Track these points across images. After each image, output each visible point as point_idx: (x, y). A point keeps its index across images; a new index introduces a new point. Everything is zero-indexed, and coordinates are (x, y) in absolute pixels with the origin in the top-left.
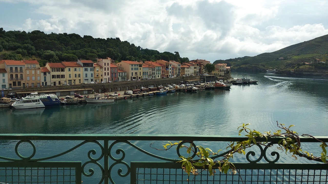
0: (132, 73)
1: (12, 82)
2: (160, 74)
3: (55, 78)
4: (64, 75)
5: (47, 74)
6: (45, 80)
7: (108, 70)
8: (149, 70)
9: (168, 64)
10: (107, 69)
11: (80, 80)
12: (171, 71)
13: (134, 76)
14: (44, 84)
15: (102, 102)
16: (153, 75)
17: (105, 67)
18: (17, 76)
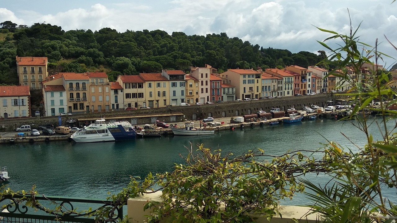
0: (245, 88)
1: (71, 105)
2: (291, 89)
3: (130, 98)
4: (143, 93)
5: (119, 91)
6: (116, 101)
7: (207, 84)
8: (273, 82)
9: (305, 71)
10: (204, 83)
11: (165, 100)
12: (310, 83)
13: (247, 93)
14: (115, 107)
15: (196, 134)
16: (280, 92)
17: (202, 79)
18: (78, 95)
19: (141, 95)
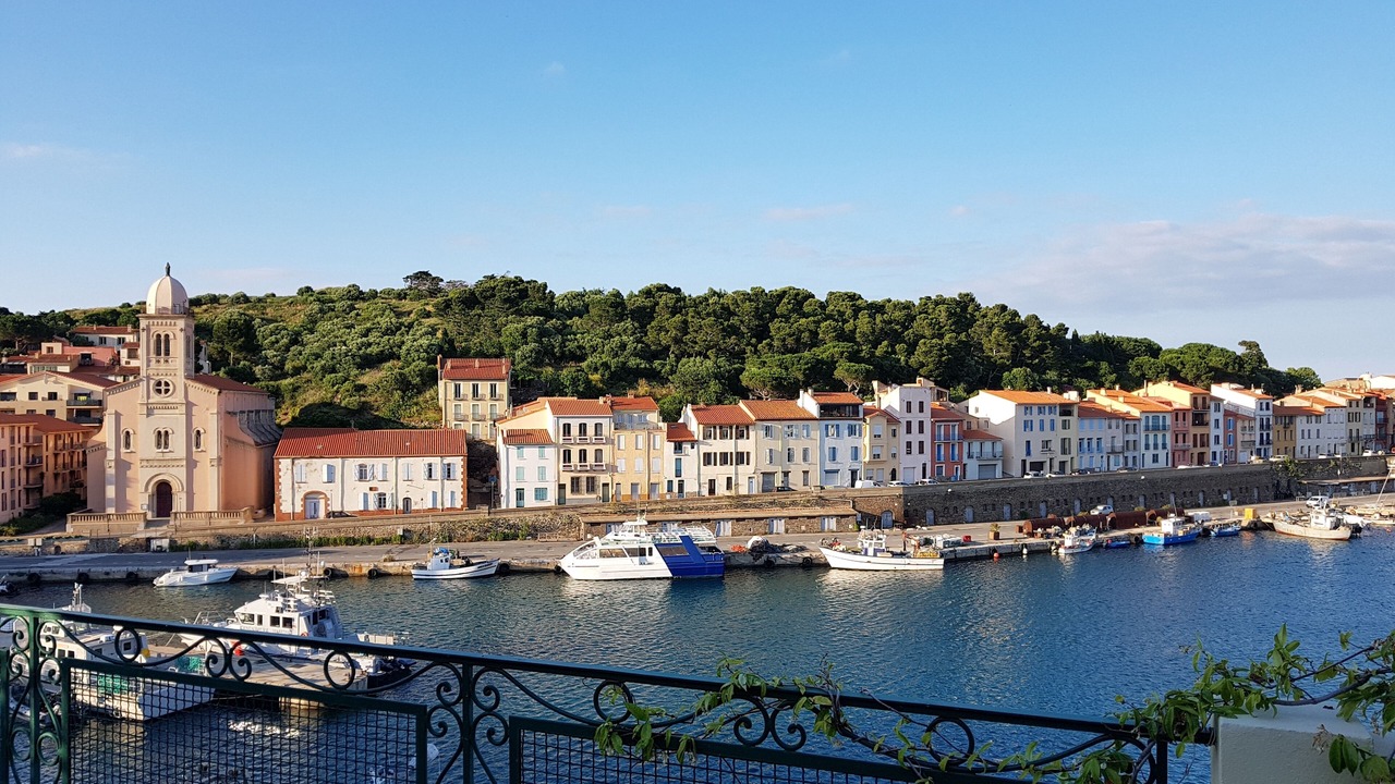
0: (1028, 442)
1: (566, 479)
2: (1164, 447)
3: (715, 464)
4: (748, 453)
5: (686, 446)
6: (678, 474)
7: (921, 431)
8: (1110, 427)
9: (1204, 399)
10: (915, 427)
11: (806, 473)
12: (1220, 432)
13: (1036, 456)
14: (676, 488)
15: (892, 567)
16: (1130, 454)
17: (908, 417)
18: (583, 455)
19: (741, 458)
